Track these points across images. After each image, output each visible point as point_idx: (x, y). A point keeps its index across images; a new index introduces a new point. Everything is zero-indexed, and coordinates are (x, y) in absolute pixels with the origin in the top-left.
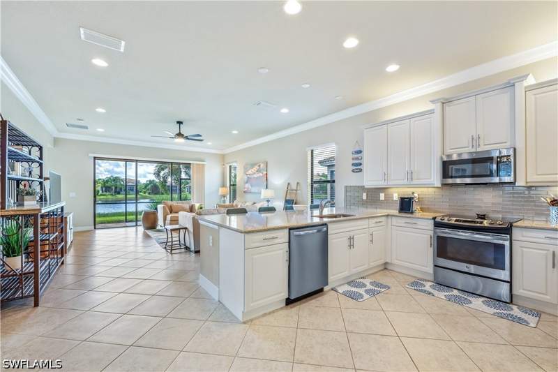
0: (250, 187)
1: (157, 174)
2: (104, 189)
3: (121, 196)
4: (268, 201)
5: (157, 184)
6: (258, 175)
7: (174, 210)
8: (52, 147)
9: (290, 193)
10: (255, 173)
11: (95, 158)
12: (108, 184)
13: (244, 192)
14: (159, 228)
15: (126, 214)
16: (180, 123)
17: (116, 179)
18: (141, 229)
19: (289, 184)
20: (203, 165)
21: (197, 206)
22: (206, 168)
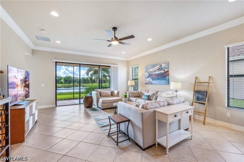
0: (151, 80)
1: (87, 74)
2: (65, 81)
3: (72, 84)
4: (176, 91)
5: (89, 79)
6: (160, 72)
7: (102, 95)
8: (31, 55)
9: (198, 85)
10: (155, 71)
11: (56, 62)
12: (66, 79)
13: (146, 84)
14: (93, 106)
15: (74, 93)
16: (115, 29)
17: (69, 77)
18: (83, 106)
19: (196, 78)
20: (117, 67)
21: (116, 92)
22: (119, 69)
